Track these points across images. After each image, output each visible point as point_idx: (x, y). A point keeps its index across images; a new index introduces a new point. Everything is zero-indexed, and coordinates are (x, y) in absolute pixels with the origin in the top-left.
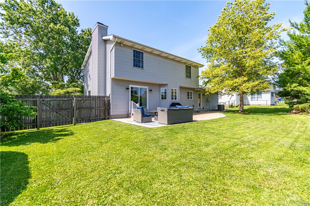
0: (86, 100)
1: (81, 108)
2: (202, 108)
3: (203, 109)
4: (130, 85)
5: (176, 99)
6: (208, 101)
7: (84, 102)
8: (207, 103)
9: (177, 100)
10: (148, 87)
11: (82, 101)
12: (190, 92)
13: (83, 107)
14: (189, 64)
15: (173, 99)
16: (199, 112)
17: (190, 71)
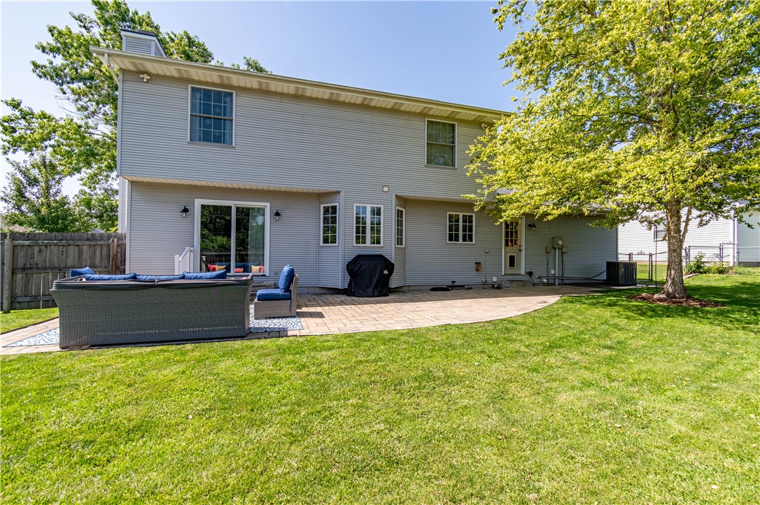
0: (46, 247)
1: (31, 268)
2: (523, 272)
3: (527, 278)
4: (196, 200)
5: (379, 243)
6: (555, 249)
7: (40, 251)
8: (552, 254)
9: (382, 245)
10: (268, 205)
11: (36, 249)
12: (461, 215)
13: (39, 266)
14: (448, 118)
15: (364, 242)
16: (499, 288)
17: (453, 142)
